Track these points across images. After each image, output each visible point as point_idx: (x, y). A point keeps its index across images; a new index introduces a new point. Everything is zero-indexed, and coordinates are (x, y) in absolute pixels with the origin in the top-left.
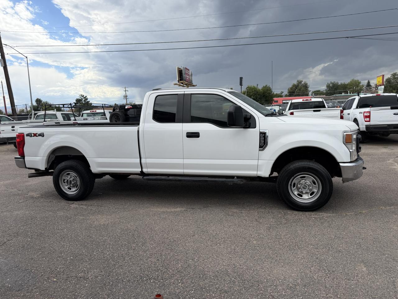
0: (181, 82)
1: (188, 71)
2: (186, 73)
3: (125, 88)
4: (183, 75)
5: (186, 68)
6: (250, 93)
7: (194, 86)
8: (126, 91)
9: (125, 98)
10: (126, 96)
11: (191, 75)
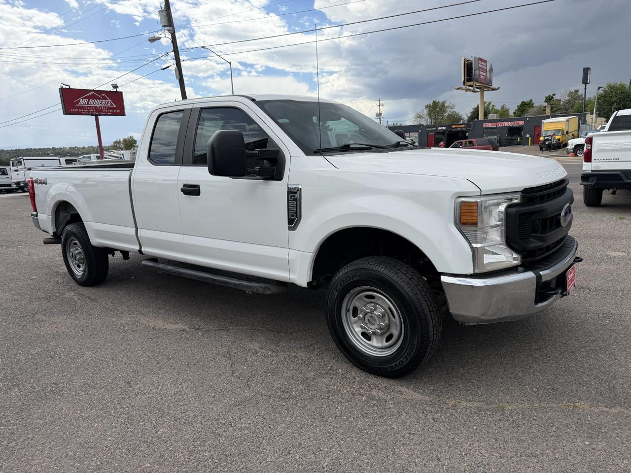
0: (469, 83)
1: (483, 63)
2: (479, 68)
3: (379, 101)
4: (473, 71)
5: (480, 59)
6: (610, 97)
7: (494, 89)
8: (380, 105)
9: (378, 117)
10: (380, 114)
11: (489, 71)
